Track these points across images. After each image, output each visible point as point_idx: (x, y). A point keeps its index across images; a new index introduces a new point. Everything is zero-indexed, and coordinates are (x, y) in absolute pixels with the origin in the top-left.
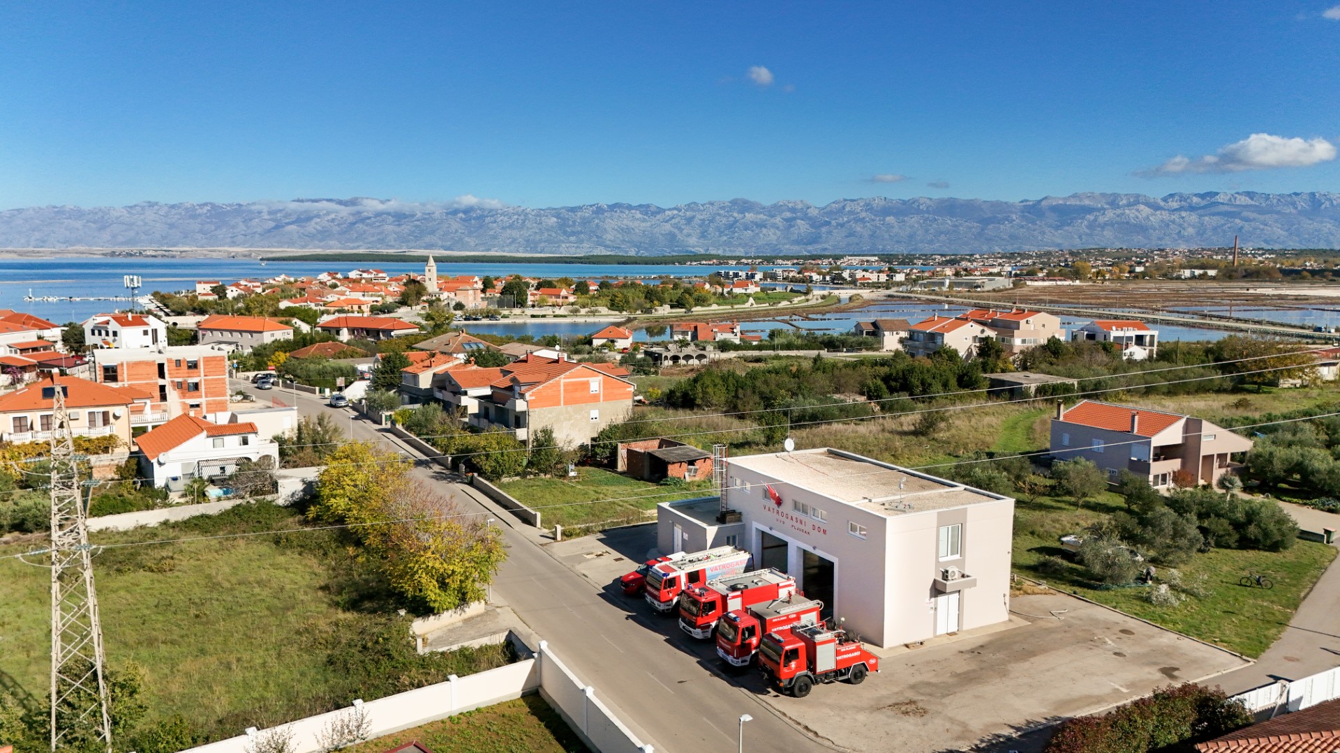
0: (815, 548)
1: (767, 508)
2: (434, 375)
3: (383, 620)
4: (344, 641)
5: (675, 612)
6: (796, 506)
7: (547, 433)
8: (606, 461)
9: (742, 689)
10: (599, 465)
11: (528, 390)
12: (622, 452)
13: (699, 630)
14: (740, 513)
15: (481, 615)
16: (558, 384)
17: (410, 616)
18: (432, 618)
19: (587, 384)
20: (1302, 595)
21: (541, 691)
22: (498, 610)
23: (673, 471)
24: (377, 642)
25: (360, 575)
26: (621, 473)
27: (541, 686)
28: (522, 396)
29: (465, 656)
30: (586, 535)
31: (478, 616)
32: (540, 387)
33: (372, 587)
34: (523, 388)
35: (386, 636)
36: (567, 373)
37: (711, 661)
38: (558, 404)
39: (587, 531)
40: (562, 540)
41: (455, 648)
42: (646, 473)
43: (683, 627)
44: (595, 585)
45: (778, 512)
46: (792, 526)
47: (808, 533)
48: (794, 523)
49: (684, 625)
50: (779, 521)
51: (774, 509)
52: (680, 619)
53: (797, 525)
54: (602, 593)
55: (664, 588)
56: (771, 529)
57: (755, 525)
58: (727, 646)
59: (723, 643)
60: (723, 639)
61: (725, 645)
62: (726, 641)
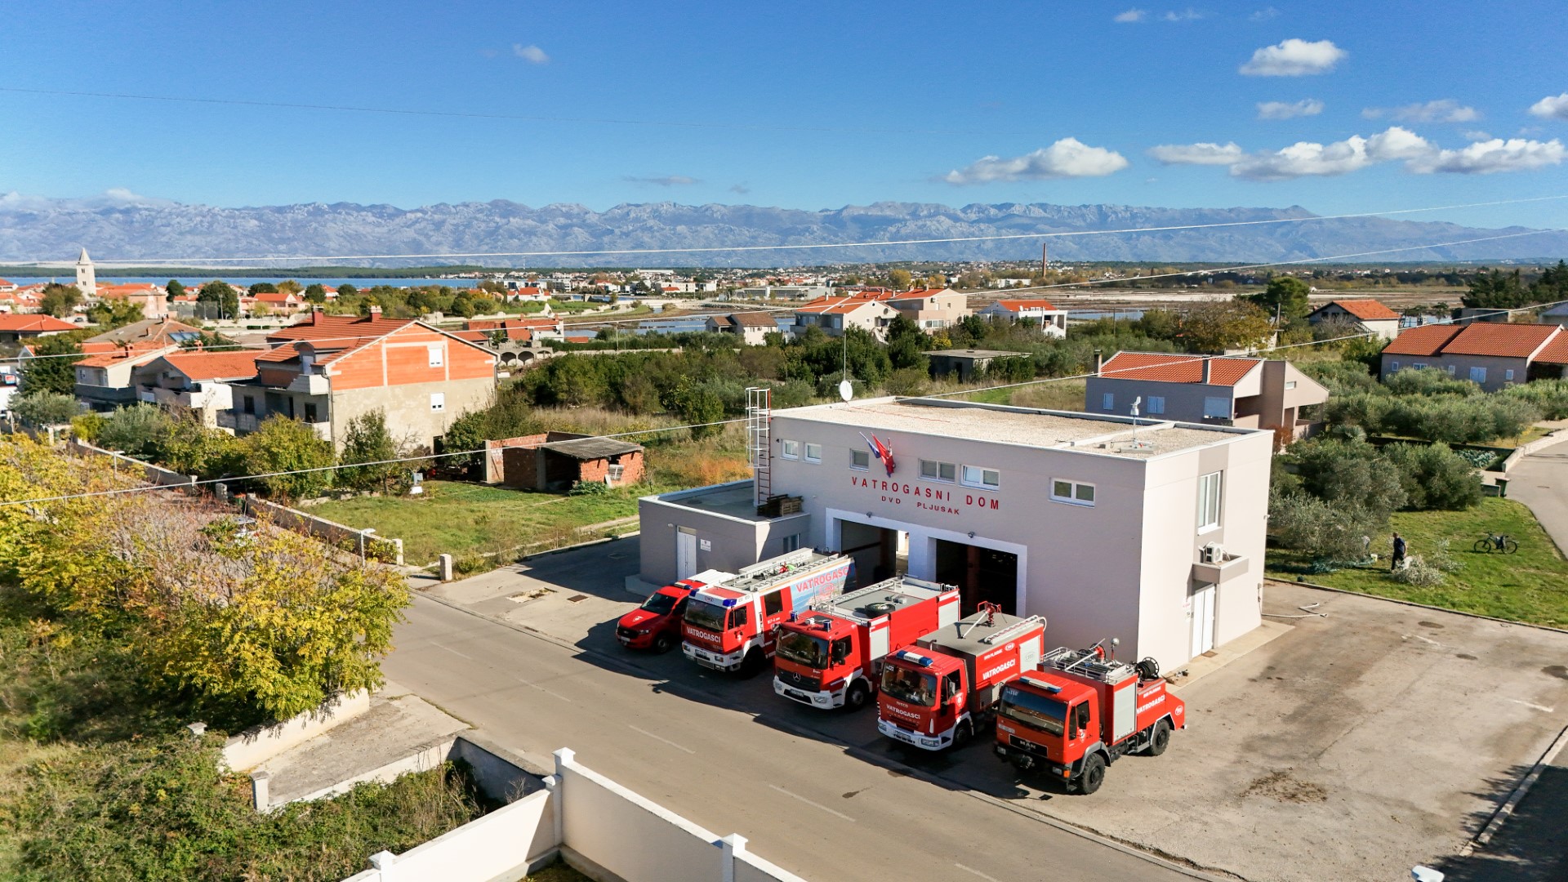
0: (972, 535)
1: (860, 482)
2: (134, 368)
3: (153, 751)
4: (61, 808)
5: (758, 664)
6: (927, 469)
7: (375, 423)
8: (465, 470)
9: (972, 792)
10: (455, 476)
11: (329, 360)
12: (494, 453)
13: (826, 694)
14: (800, 498)
15: (365, 717)
16: (377, 350)
17: (213, 736)
18: (264, 733)
19: (423, 352)
20: (1556, 555)
21: (565, 853)
22: (395, 703)
23: (589, 473)
24: (152, 800)
25: (63, 673)
26: (497, 485)
27: (563, 844)
28: (319, 369)
29: (369, 804)
30: (494, 568)
31: (358, 720)
32: (349, 355)
33: (99, 691)
34: (319, 358)
35: (174, 784)
36: (392, 334)
37: (870, 746)
38: (380, 383)
39: (495, 563)
40: (455, 579)
41: (343, 788)
42: (541, 481)
43: (787, 692)
44: (559, 642)
45: (884, 485)
46: (919, 504)
47: (956, 511)
48: (923, 498)
49: (789, 687)
50: (888, 500)
51: (875, 481)
52: (776, 678)
53: (929, 502)
54: (582, 654)
55: (730, 628)
56: (870, 515)
57: (832, 514)
58: (909, 715)
59: (898, 711)
60: (898, 703)
61: (903, 713)
62: (907, 706)
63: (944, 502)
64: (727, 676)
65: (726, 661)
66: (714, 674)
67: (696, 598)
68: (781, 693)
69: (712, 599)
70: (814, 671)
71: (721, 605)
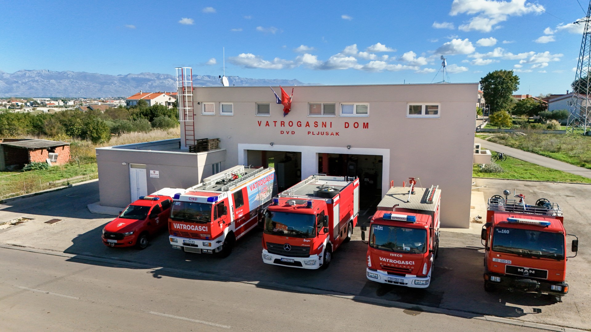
0: (349, 147)
1: (264, 124)
6: (314, 109)
14: (217, 140)
23: (35, 157)
43: (276, 261)
44: (48, 252)
45: (283, 123)
46: (309, 133)
47: (337, 134)
48: (312, 128)
49: (279, 257)
50: (285, 133)
51: (275, 122)
52: (265, 252)
53: (316, 130)
54: (72, 258)
55: (215, 218)
56: (272, 144)
57: (242, 147)
58: (403, 262)
59: (391, 261)
60: (393, 255)
61: (399, 262)
62: (401, 256)
63: (328, 129)
64: (214, 256)
65: (214, 245)
66: (203, 256)
67: (180, 200)
68: (271, 262)
69: (196, 199)
70: (305, 240)
71: (206, 202)
